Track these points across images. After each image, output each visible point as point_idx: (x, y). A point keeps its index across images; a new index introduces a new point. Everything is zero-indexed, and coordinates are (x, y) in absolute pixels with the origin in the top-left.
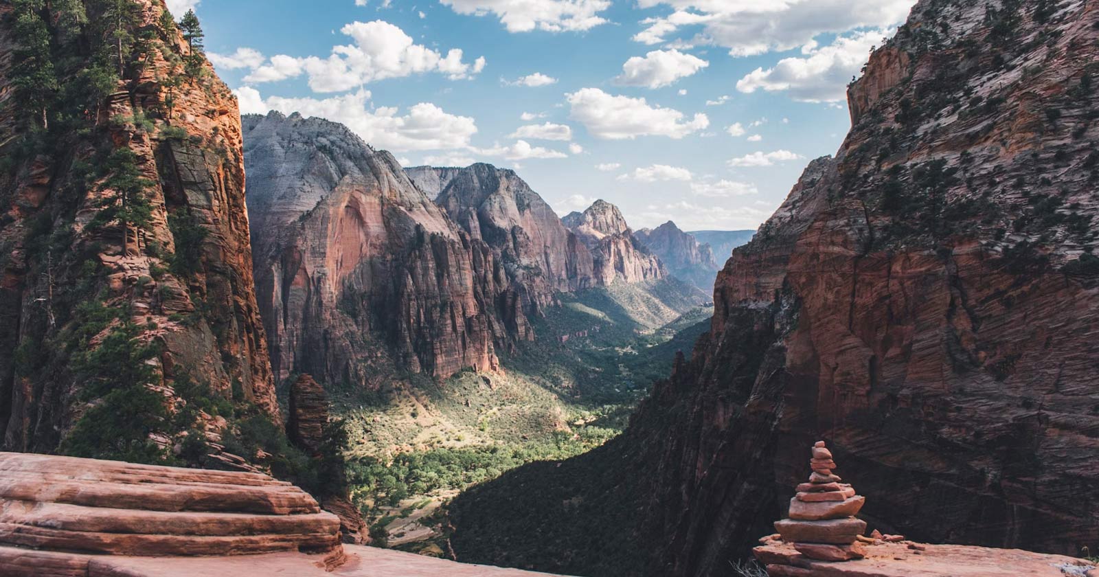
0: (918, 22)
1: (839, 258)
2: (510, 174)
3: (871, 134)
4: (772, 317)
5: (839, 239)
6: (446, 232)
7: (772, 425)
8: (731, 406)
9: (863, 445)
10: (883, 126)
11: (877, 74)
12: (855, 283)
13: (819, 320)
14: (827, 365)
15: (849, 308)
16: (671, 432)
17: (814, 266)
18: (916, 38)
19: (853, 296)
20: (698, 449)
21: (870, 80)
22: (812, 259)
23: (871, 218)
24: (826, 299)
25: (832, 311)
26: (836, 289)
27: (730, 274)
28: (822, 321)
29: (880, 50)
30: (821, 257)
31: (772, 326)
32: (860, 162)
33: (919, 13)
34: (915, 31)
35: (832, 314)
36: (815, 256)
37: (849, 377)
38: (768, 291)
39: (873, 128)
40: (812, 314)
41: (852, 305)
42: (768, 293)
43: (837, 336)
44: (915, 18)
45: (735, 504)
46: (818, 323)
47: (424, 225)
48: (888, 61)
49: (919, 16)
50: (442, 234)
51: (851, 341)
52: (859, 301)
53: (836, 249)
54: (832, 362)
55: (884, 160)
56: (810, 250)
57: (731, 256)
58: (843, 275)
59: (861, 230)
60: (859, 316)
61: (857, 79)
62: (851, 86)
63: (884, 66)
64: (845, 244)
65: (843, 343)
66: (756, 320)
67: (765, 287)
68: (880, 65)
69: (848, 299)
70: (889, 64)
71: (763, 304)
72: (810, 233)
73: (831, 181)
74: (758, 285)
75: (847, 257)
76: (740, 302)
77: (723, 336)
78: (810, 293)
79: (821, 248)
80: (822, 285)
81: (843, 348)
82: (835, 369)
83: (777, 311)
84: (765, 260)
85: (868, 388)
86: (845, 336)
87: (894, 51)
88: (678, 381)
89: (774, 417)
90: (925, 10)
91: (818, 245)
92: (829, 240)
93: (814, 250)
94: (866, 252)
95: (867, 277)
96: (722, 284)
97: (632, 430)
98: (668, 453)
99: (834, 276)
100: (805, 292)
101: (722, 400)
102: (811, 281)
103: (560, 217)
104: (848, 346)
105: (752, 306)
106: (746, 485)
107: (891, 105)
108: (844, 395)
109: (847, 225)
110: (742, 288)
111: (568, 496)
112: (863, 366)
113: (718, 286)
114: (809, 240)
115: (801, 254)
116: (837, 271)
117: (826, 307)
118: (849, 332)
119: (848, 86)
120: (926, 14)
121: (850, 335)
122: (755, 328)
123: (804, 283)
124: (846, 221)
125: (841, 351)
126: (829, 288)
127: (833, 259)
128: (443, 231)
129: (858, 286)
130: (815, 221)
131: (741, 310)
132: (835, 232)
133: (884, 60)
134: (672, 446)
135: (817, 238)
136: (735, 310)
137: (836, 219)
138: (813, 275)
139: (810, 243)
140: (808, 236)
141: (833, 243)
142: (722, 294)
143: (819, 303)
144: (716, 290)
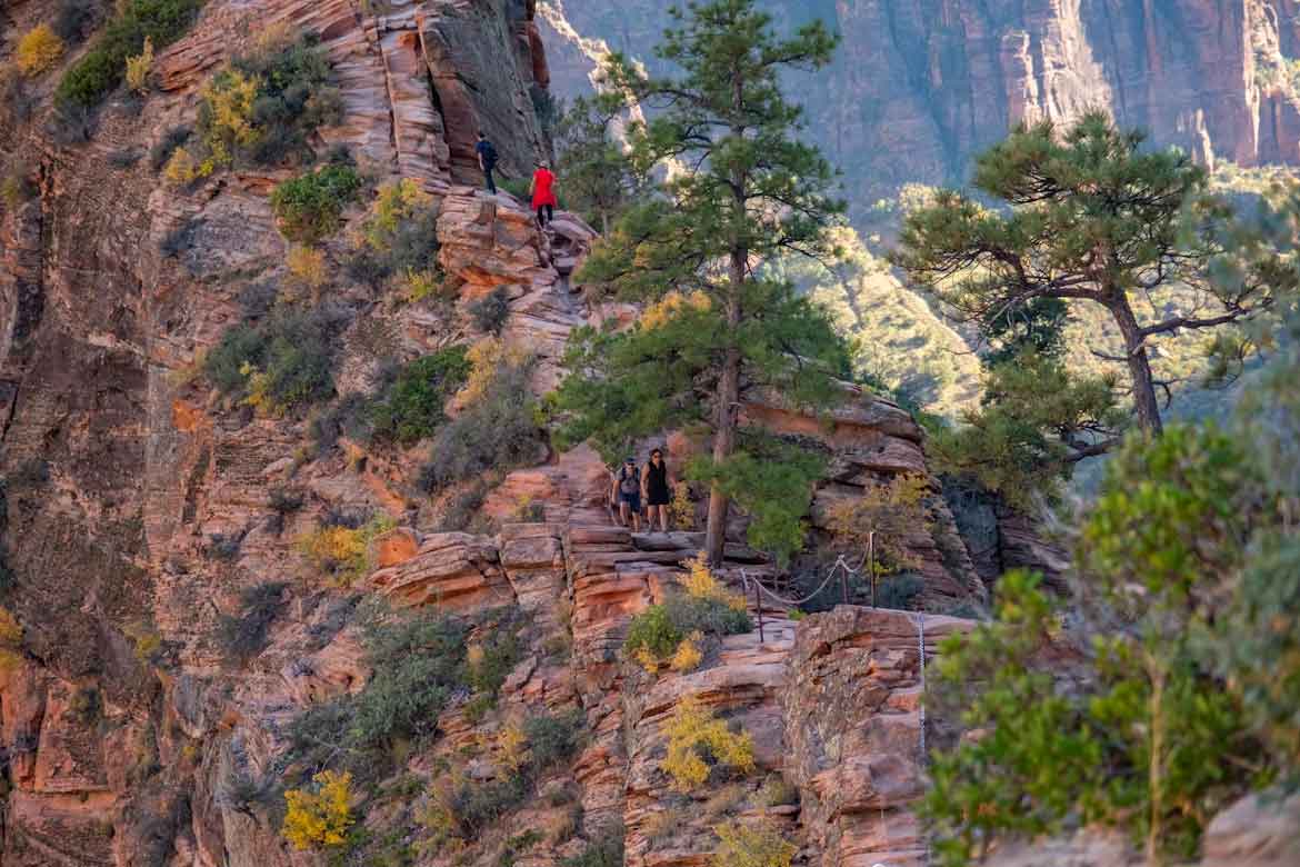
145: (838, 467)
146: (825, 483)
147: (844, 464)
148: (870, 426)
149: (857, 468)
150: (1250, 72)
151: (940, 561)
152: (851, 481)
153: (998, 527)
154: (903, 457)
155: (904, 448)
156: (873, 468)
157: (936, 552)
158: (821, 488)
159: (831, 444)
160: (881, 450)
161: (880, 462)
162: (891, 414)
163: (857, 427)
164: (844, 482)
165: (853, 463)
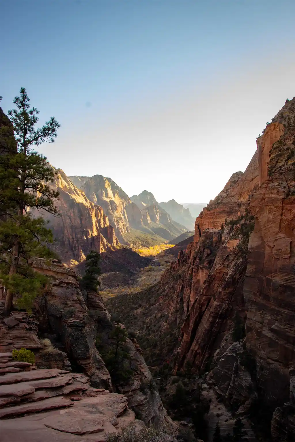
0: (286, 112)
1: (275, 200)
2: (109, 179)
3: (280, 150)
4: (221, 235)
5: (275, 191)
6: (84, 202)
7: (226, 277)
8: (205, 271)
9: (287, 280)
10: (285, 147)
11: (269, 133)
12: (283, 209)
13: (265, 227)
14: (269, 246)
15: (279, 221)
16: (179, 282)
17: (263, 204)
18: (286, 118)
19: (282, 215)
20: (191, 289)
21: (267, 135)
22: (262, 200)
23: (289, 182)
24: (269, 217)
25: (271, 222)
26: (273, 213)
27: (202, 218)
28: (267, 227)
29: (271, 123)
30: (266, 199)
31: (221, 239)
32: (277, 161)
33: (287, 108)
34: (285, 116)
35: (272, 224)
36: (263, 199)
37: (280, 251)
38: (218, 225)
39: (281, 148)
40: (262, 224)
41: (281, 220)
42: (218, 226)
43: (274, 233)
44: (285, 111)
45: (211, 310)
46: (265, 228)
47: (76, 199)
48: (274, 128)
49: (287, 110)
50: (83, 202)
51: (282, 235)
52: (284, 217)
53: (273, 196)
54: (272, 245)
55: (289, 160)
56: (261, 197)
57: (202, 211)
58: (277, 207)
59: (285, 187)
60: (284, 224)
61: (260, 135)
62: (258, 138)
63: (272, 130)
64: (278, 193)
65: (277, 236)
66: (214, 236)
67: (216, 223)
68: (271, 130)
69: (280, 217)
70: (274, 129)
71: (216, 230)
72: (261, 189)
73: (244, 180)
74: (213, 223)
75: (278, 199)
76: (206, 229)
77: (199, 243)
78: (261, 215)
79: (266, 196)
80: (267, 211)
81: (277, 238)
82: (273, 248)
83: (223, 232)
84: (217, 212)
85: (290, 255)
86: (278, 233)
87: (277, 124)
88: (180, 262)
89: (227, 274)
90: (289, 108)
91: (265, 194)
92: (270, 191)
93: (263, 196)
94: (287, 197)
95: (289, 207)
96: (198, 222)
97: (161, 282)
98: (178, 291)
99: (273, 207)
100: (258, 215)
101: (201, 269)
102: (262, 210)
103: (129, 197)
104: (279, 238)
105: (211, 231)
106: (215, 303)
107: (288, 139)
108: (278, 259)
109: (278, 185)
110: (207, 224)
111: (136, 309)
112: (287, 246)
113: (196, 223)
114: (260, 192)
115: (257, 199)
116: (274, 205)
117: (268, 221)
118: (280, 232)
119: (257, 138)
120: (290, 109)
121: (280, 233)
122: (214, 240)
123: (257, 211)
124: (278, 183)
125: (276, 240)
126: (270, 212)
127: (272, 200)
128: (83, 201)
129: (284, 211)
130: (263, 184)
131: (207, 233)
132: (273, 188)
133: (273, 128)
134: (180, 288)
135: (264, 191)
136: (204, 233)
137: (273, 183)
138: (262, 207)
139: (261, 194)
140: (259, 191)
141: (272, 193)
142: (198, 226)
143: (265, 220)
144: (196, 225)
145: (57, 282)
146: (54, 285)
147: (59, 282)
148: (65, 273)
149: (62, 282)
150: (101, 250)
151: (79, 303)
152: (60, 285)
153: (87, 294)
154: (72, 280)
155: (72, 278)
156: (65, 283)
157: (78, 301)
158: (53, 287)
159: (56, 277)
160: (67, 279)
161: (67, 281)
162: (69, 271)
163: (62, 273)
164: (58, 285)
165: (61, 281)
